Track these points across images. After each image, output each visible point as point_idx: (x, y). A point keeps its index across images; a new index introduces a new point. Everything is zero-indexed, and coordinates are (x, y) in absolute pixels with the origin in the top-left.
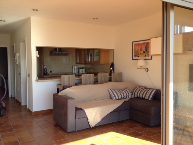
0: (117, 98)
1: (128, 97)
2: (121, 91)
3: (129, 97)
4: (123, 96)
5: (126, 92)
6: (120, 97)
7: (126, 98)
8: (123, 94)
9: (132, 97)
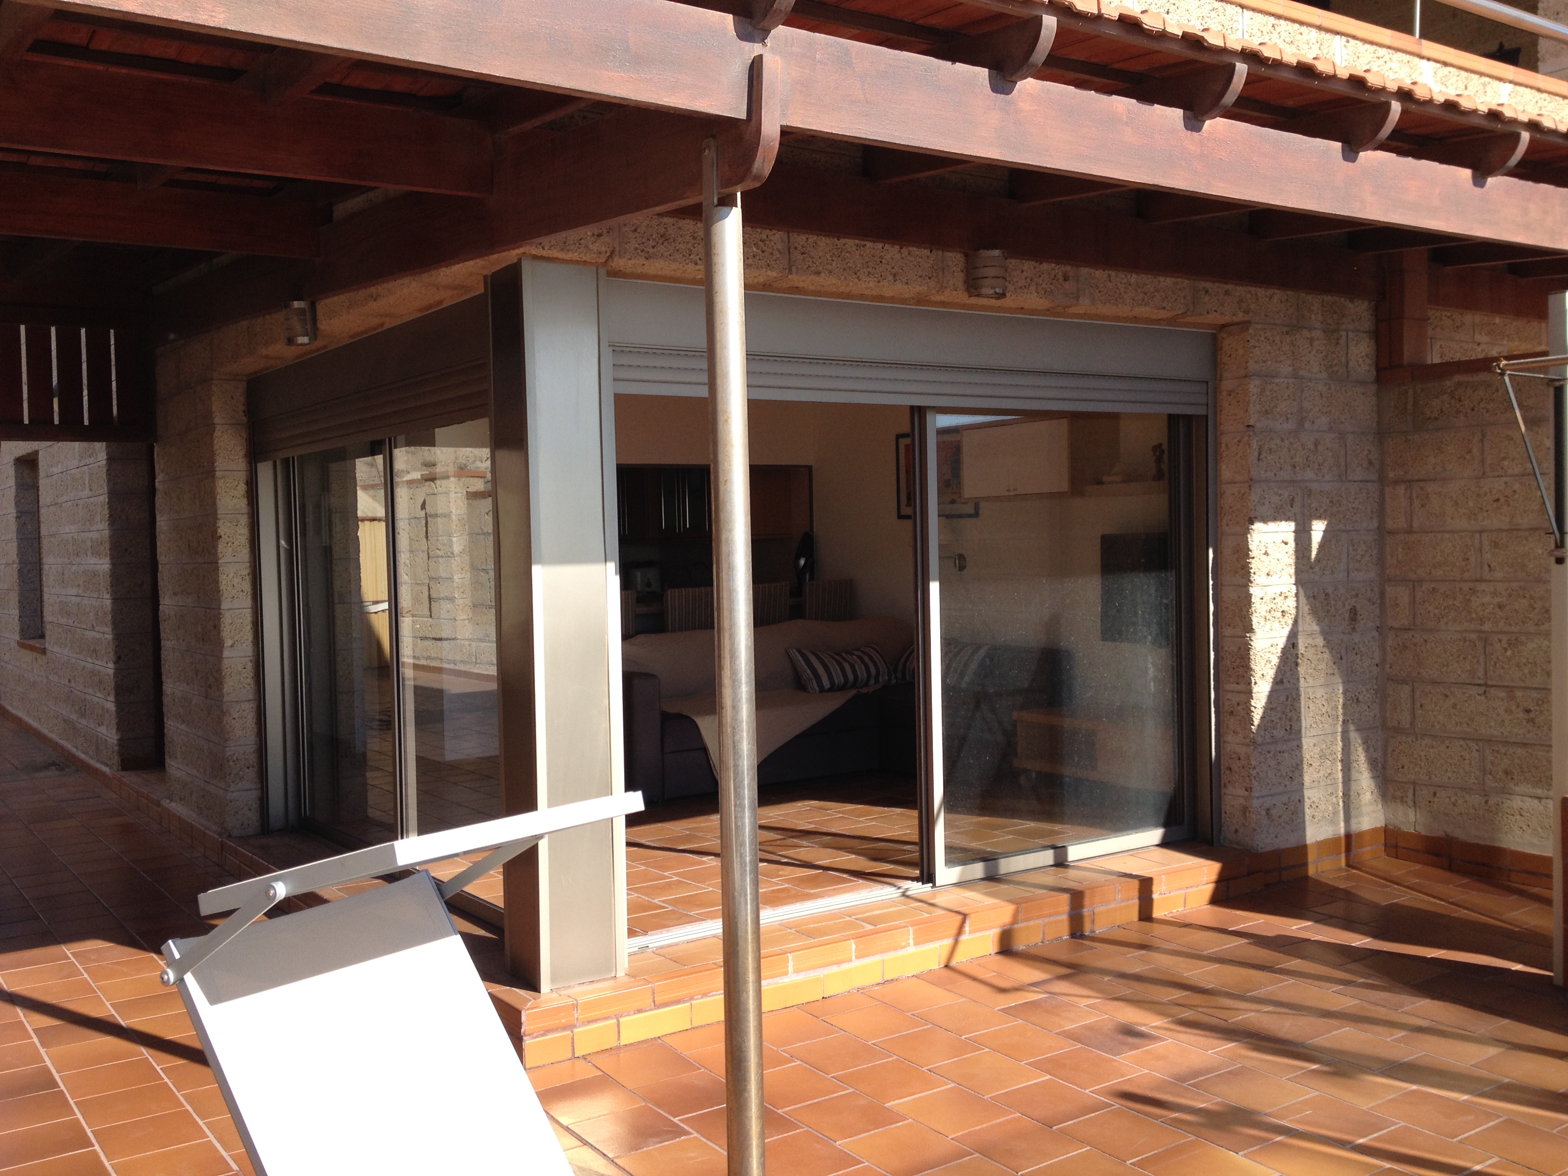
0: (827, 684)
1: (872, 681)
2: (844, 655)
3: (877, 681)
4: (851, 677)
5: (866, 659)
6: (839, 679)
7: (867, 684)
8: (853, 667)
9: (894, 681)
